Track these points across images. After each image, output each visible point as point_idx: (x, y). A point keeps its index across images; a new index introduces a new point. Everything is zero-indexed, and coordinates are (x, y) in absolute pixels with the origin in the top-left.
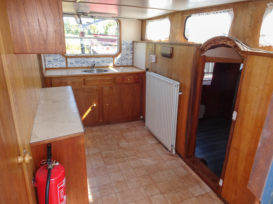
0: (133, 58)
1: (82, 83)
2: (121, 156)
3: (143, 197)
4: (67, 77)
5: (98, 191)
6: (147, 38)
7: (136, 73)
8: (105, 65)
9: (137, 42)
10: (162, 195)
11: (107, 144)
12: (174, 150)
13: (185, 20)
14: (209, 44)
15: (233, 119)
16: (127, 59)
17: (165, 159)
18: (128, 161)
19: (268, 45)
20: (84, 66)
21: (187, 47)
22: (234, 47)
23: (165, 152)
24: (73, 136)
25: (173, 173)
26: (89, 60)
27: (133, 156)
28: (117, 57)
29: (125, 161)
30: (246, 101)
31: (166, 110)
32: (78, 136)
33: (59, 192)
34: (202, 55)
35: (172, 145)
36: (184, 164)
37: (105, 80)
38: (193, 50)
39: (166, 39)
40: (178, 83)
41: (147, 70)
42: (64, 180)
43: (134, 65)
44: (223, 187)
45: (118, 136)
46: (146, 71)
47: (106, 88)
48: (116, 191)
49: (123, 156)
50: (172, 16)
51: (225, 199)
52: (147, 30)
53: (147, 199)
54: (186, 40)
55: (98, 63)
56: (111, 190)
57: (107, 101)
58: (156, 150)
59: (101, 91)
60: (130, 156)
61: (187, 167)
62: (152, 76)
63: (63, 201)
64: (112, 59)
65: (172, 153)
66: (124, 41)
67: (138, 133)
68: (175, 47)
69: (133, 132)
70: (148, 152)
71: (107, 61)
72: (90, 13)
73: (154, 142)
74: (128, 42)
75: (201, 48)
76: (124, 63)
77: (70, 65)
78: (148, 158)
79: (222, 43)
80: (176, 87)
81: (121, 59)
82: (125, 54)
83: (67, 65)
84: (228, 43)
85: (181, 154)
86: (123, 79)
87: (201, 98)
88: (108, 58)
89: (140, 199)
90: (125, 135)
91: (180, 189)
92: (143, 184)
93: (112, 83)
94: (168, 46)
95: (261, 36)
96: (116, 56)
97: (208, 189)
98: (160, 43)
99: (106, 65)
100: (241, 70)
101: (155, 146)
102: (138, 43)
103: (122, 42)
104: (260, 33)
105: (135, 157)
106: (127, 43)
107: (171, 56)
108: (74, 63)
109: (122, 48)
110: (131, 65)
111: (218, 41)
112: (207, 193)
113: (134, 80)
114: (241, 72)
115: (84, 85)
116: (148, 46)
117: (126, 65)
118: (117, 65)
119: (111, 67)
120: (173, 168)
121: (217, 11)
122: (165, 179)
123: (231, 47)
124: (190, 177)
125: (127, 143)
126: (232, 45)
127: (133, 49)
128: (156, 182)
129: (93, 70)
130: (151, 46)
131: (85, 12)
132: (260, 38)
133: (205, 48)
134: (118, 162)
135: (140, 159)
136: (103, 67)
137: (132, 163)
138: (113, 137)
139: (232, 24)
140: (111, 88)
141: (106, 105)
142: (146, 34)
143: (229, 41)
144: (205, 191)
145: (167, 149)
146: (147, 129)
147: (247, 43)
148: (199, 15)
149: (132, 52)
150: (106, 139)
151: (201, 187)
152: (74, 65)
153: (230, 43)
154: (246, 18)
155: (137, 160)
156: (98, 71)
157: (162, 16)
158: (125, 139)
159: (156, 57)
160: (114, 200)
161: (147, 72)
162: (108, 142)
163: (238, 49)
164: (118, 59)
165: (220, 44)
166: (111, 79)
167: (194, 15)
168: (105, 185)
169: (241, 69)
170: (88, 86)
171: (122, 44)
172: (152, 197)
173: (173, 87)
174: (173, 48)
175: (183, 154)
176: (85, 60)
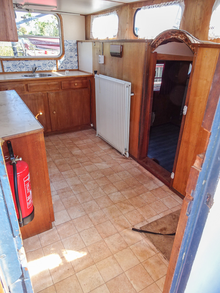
0: (78, 61)
1: (24, 89)
2: (76, 162)
3: (102, 195)
4: (7, 82)
5: (57, 195)
6: (93, 37)
7: (83, 76)
8: (47, 70)
9: (81, 42)
10: (119, 193)
11: (60, 153)
12: (127, 153)
13: (134, 13)
14: (160, 38)
15: (184, 114)
16: (71, 62)
17: (120, 162)
18: (83, 166)
19: (216, 38)
20: (23, 71)
21: (138, 43)
22: (184, 41)
23: (119, 156)
24: (32, 133)
25: (128, 173)
26: (28, 64)
27: (87, 162)
28: (60, 60)
29: (80, 167)
30: (195, 95)
31: (118, 113)
32: (37, 133)
33: (26, 186)
34: (153, 52)
35: (125, 149)
36: (138, 165)
37: (50, 85)
38: (144, 47)
39: (114, 36)
40: (130, 84)
41: (96, 72)
42: (29, 175)
43: (79, 69)
44: (175, 180)
45: (70, 145)
46: (94, 73)
47: (52, 94)
48: (75, 193)
49: (78, 162)
50: (120, 10)
51: (176, 190)
52: (92, 27)
53: (106, 196)
54: (136, 37)
55: (39, 67)
56: (69, 192)
57: (54, 108)
58: (110, 155)
59: (47, 98)
60: (84, 162)
61: (141, 167)
62: (101, 78)
63: (30, 196)
64: (54, 62)
65: (126, 156)
66: (67, 41)
67: (89, 141)
68: (125, 44)
69: (85, 141)
70: (102, 158)
71: (49, 64)
72: (26, 4)
73: (106, 148)
74: (71, 42)
75: (152, 44)
76: (69, 66)
77: (7, 70)
78: (102, 163)
79: (174, 37)
80: (128, 88)
81: (65, 62)
82: (69, 57)
83: (3, 70)
84: (179, 37)
85: (134, 156)
86: (70, 84)
87: (152, 99)
88: (50, 61)
89: (99, 197)
90: (76, 143)
91: (136, 186)
92: (100, 185)
93: (58, 89)
94: (117, 43)
95: (210, 28)
96: (59, 58)
97: (161, 184)
98: (108, 41)
99: (49, 70)
100: (190, 74)
101: (108, 151)
102: (83, 43)
103: (65, 42)
104: (209, 25)
105: (90, 163)
106: (70, 44)
107: (120, 55)
108: (11, 67)
109: (66, 50)
110: (76, 69)
111: (169, 35)
112: (160, 187)
113: (81, 84)
114: (189, 76)
115: (27, 92)
116: (95, 45)
117: (71, 69)
118: (61, 69)
119: (54, 71)
120: (127, 169)
121: (168, 2)
122: (121, 179)
123: (182, 40)
124: (144, 175)
125: (80, 151)
126: (183, 38)
127: (77, 50)
128: (112, 182)
129: (34, 75)
130: (98, 46)
131: (19, 3)
132: (209, 30)
133: (156, 43)
134: (72, 168)
135: (95, 164)
136: (46, 71)
137: (88, 168)
138: (64, 146)
139: (183, 17)
140: (57, 94)
141: (53, 113)
142: (92, 33)
143: (180, 34)
144: (159, 185)
145: (120, 153)
146: (99, 136)
147: (197, 37)
148: (149, 7)
149: (76, 54)
150: (57, 148)
151: (155, 183)
152: (12, 70)
153: (181, 37)
154: (197, 10)
155: (92, 165)
156: (41, 75)
157: (108, 10)
158: (78, 147)
159: (105, 57)
160: (74, 201)
161: (96, 75)
162: (59, 151)
163: (188, 43)
164: (61, 62)
165: (171, 39)
166: (57, 84)
167: (143, 7)
168: (63, 189)
169: (189, 72)
170: (31, 92)
171: (65, 45)
172: (110, 195)
173: (125, 88)
174: (122, 46)
175: (136, 157)
176: (23, 63)
